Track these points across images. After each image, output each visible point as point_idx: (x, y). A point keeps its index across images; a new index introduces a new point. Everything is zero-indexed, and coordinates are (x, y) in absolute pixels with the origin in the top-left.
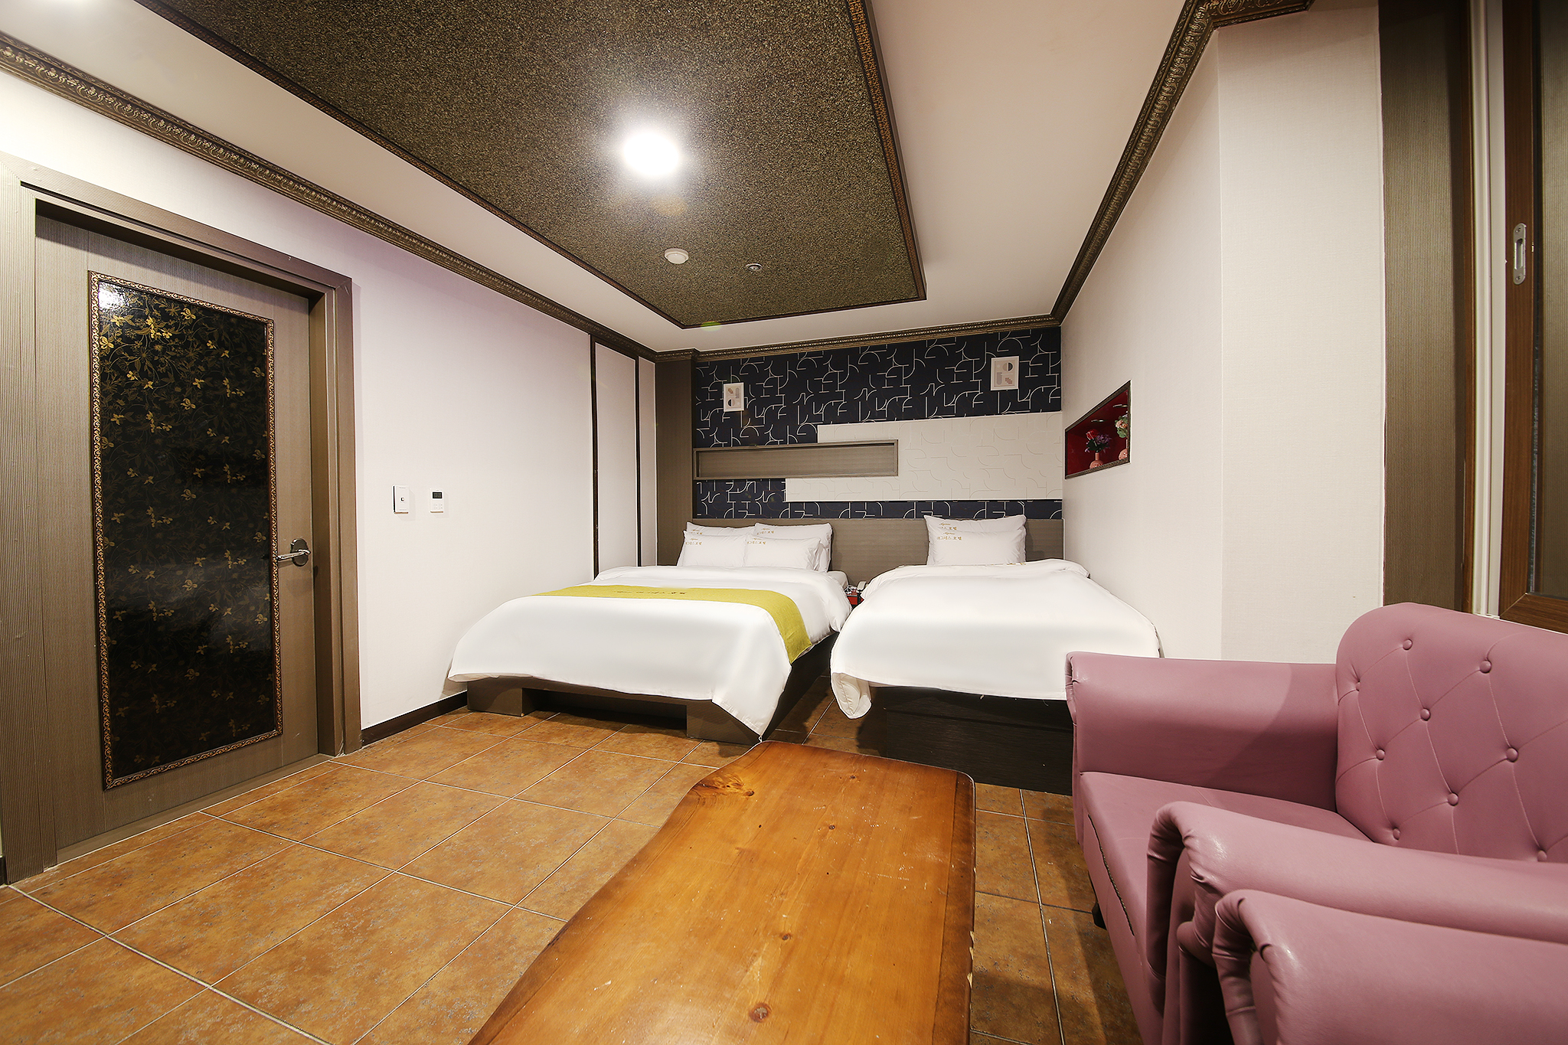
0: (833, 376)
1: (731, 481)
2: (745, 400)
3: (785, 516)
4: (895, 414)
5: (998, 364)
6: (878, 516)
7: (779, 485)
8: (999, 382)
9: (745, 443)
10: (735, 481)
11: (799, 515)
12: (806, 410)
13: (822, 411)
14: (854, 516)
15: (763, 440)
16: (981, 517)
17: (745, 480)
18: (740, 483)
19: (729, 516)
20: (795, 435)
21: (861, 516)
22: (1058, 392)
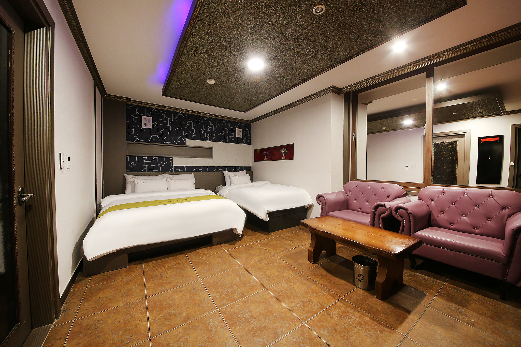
0: (190, 123)
1: (146, 157)
2: (153, 124)
3: (172, 171)
4: (211, 139)
5: (238, 130)
6: (206, 171)
7: (170, 159)
8: (238, 135)
9: (152, 141)
10: (147, 157)
11: (178, 171)
12: (180, 133)
13: (186, 135)
14: (198, 171)
15: (162, 141)
16: (234, 171)
17: (153, 157)
18: (150, 158)
19: (145, 171)
20: (176, 142)
21: (201, 171)
22: (250, 140)
